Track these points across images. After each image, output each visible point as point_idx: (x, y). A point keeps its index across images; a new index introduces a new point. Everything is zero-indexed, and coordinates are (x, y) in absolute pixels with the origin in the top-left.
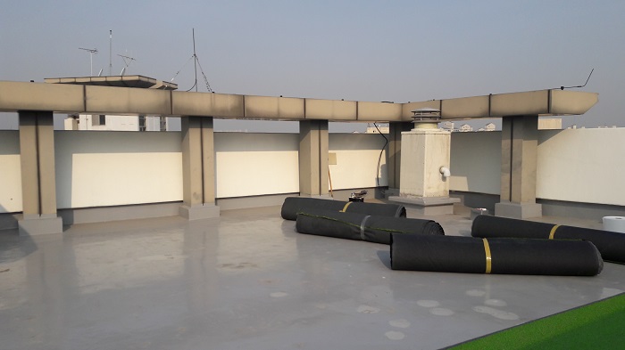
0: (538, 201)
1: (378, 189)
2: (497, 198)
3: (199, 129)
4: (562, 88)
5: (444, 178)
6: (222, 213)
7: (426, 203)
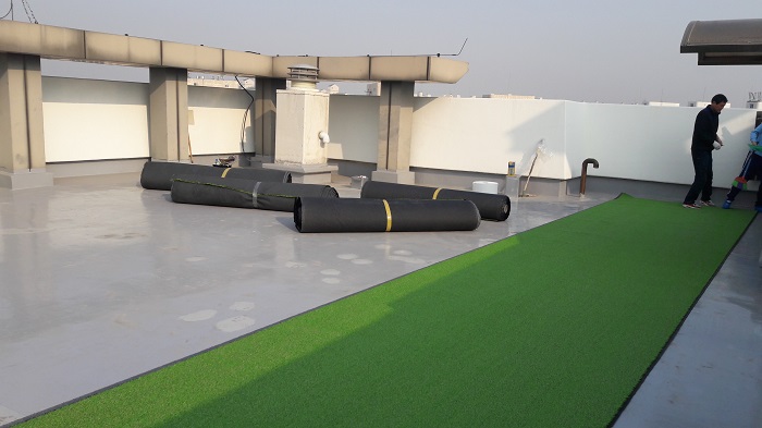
0: (412, 169)
1: (243, 155)
2: (374, 166)
3: (22, 72)
4: (439, 55)
5: (323, 144)
6: (56, 181)
7: (306, 171)
